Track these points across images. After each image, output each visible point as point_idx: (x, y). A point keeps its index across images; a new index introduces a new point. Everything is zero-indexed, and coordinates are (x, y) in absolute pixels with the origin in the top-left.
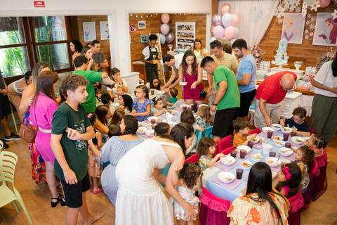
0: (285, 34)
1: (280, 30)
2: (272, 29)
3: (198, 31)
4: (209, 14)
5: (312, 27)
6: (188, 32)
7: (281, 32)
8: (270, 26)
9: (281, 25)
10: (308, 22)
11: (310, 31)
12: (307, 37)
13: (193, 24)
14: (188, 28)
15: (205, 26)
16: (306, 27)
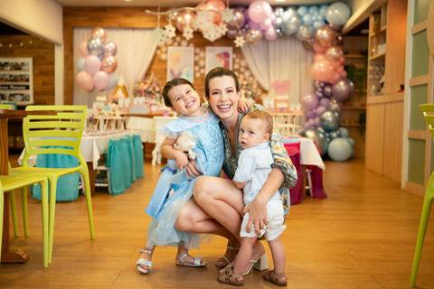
0: (172, 72)
1: (163, 67)
2: (154, 67)
3: (37, 71)
4: (58, 45)
5: (201, 63)
6: (17, 73)
7: (166, 70)
8: (152, 63)
9: (165, 62)
10: (197, 58)
11: (201, 68)
12: (198, 75)
13: (29, 61)
14: (17, 67)
15: (53, 63)
16: (196, 63)
